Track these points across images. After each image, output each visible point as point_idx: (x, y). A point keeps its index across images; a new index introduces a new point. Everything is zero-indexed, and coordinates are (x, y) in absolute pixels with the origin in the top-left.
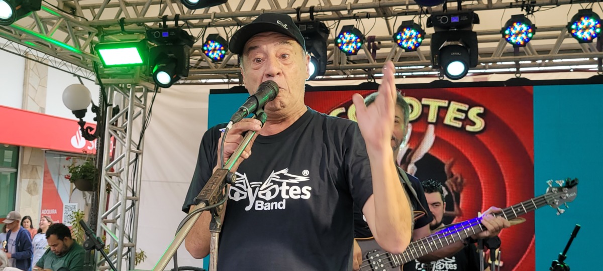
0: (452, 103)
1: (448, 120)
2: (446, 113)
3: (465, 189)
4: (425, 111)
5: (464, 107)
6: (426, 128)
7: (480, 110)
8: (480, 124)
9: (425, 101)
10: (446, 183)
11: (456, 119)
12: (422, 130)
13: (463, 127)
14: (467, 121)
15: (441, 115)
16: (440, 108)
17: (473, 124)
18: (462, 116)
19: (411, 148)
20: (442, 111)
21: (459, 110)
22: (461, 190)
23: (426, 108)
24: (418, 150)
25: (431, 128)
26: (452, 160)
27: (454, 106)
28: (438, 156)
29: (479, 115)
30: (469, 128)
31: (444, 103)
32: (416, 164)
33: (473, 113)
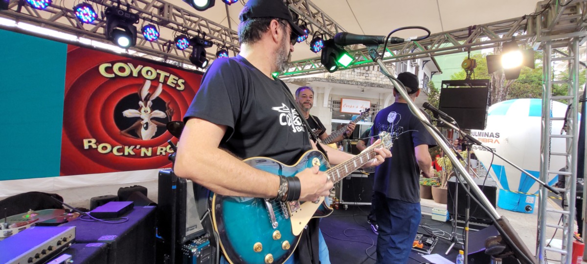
0: (171, 75)
1: (169, 83)
2: (168, 79)
3: (174, 115)
4: (158, 76)
5: (177, 78)
6: (158, 84)
7: (183, 81)
8: (182, 87)
9: (158, 71)
10: (166, 111)
11: (172, 83)
12: (156, 85)
13: (175, 87)
14: (177, 85)
15: (166, 79)
16: (166, 76)
17: (180, 86)
18: (175, 82)
19: (150, 93)
20: (166, 78)
21: (174, 79)
22: (172, 115)
23: (159, 75)
24: (153, 95)
25: (161, 85)
26: (169, 101)
27: (172, 77)
28: (163, 99)
29: (182, 83)
30: (178, 88)
31: (168, 74)
32: (152, 101)
33: (180, 81)
